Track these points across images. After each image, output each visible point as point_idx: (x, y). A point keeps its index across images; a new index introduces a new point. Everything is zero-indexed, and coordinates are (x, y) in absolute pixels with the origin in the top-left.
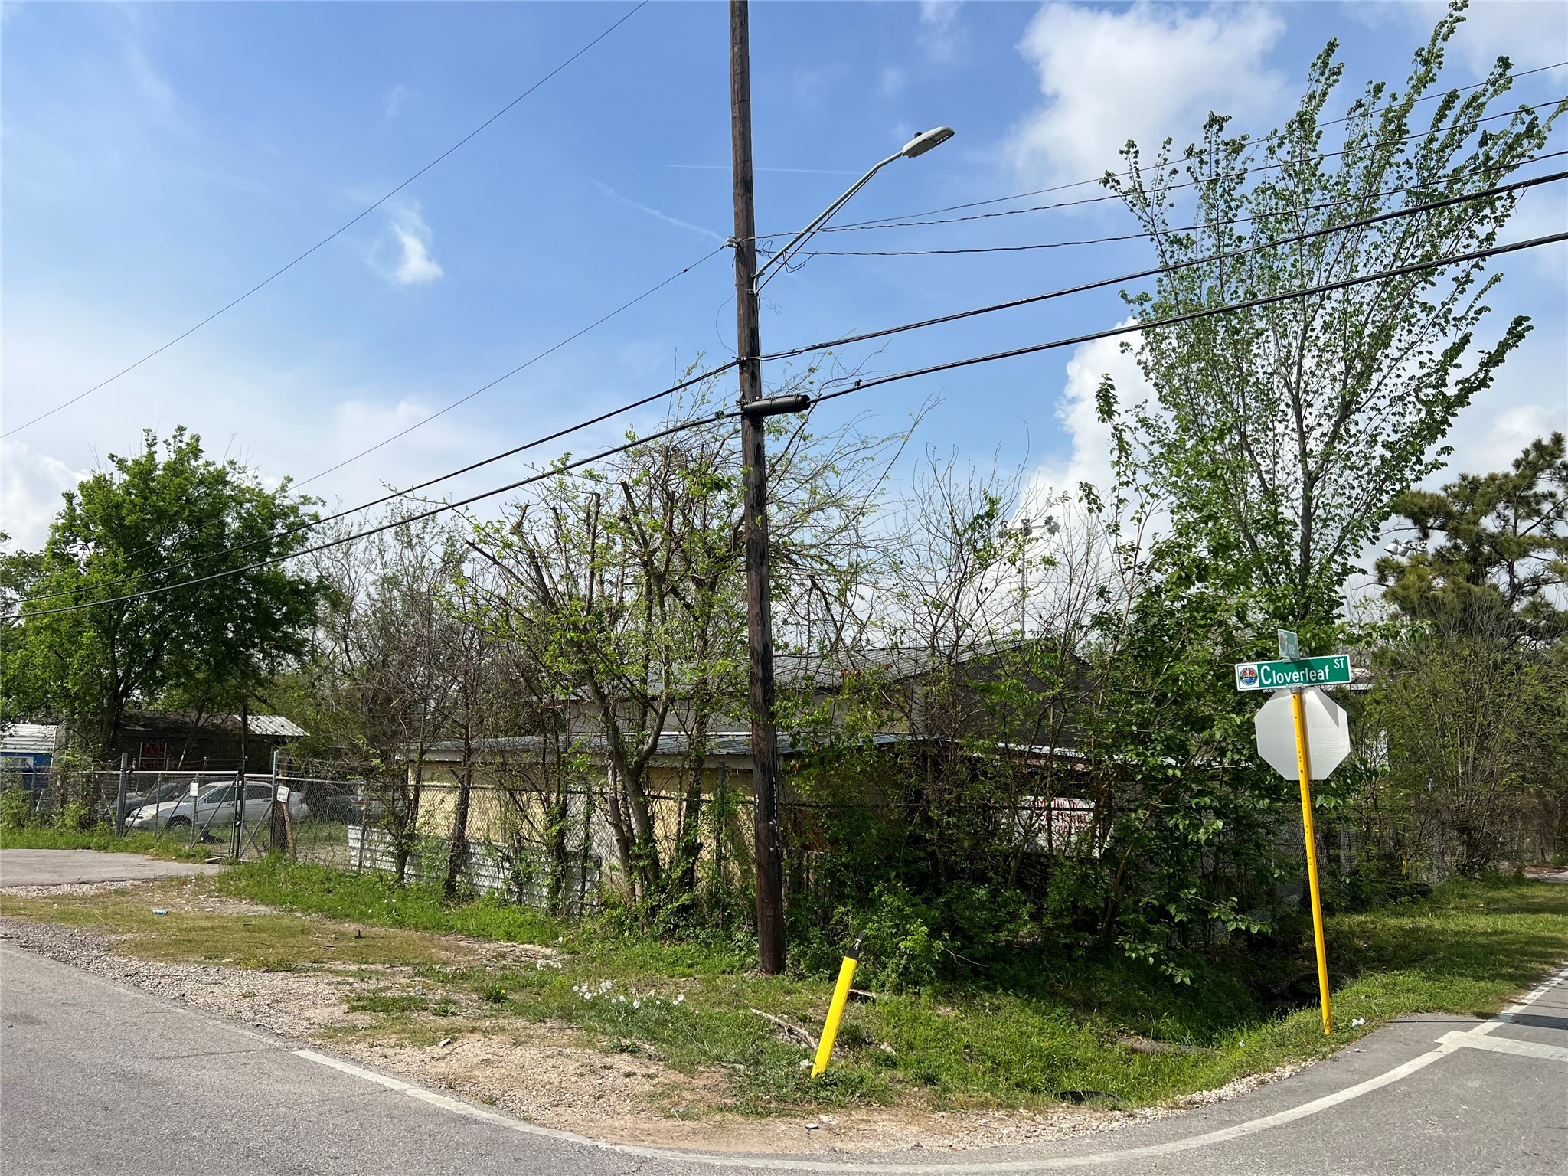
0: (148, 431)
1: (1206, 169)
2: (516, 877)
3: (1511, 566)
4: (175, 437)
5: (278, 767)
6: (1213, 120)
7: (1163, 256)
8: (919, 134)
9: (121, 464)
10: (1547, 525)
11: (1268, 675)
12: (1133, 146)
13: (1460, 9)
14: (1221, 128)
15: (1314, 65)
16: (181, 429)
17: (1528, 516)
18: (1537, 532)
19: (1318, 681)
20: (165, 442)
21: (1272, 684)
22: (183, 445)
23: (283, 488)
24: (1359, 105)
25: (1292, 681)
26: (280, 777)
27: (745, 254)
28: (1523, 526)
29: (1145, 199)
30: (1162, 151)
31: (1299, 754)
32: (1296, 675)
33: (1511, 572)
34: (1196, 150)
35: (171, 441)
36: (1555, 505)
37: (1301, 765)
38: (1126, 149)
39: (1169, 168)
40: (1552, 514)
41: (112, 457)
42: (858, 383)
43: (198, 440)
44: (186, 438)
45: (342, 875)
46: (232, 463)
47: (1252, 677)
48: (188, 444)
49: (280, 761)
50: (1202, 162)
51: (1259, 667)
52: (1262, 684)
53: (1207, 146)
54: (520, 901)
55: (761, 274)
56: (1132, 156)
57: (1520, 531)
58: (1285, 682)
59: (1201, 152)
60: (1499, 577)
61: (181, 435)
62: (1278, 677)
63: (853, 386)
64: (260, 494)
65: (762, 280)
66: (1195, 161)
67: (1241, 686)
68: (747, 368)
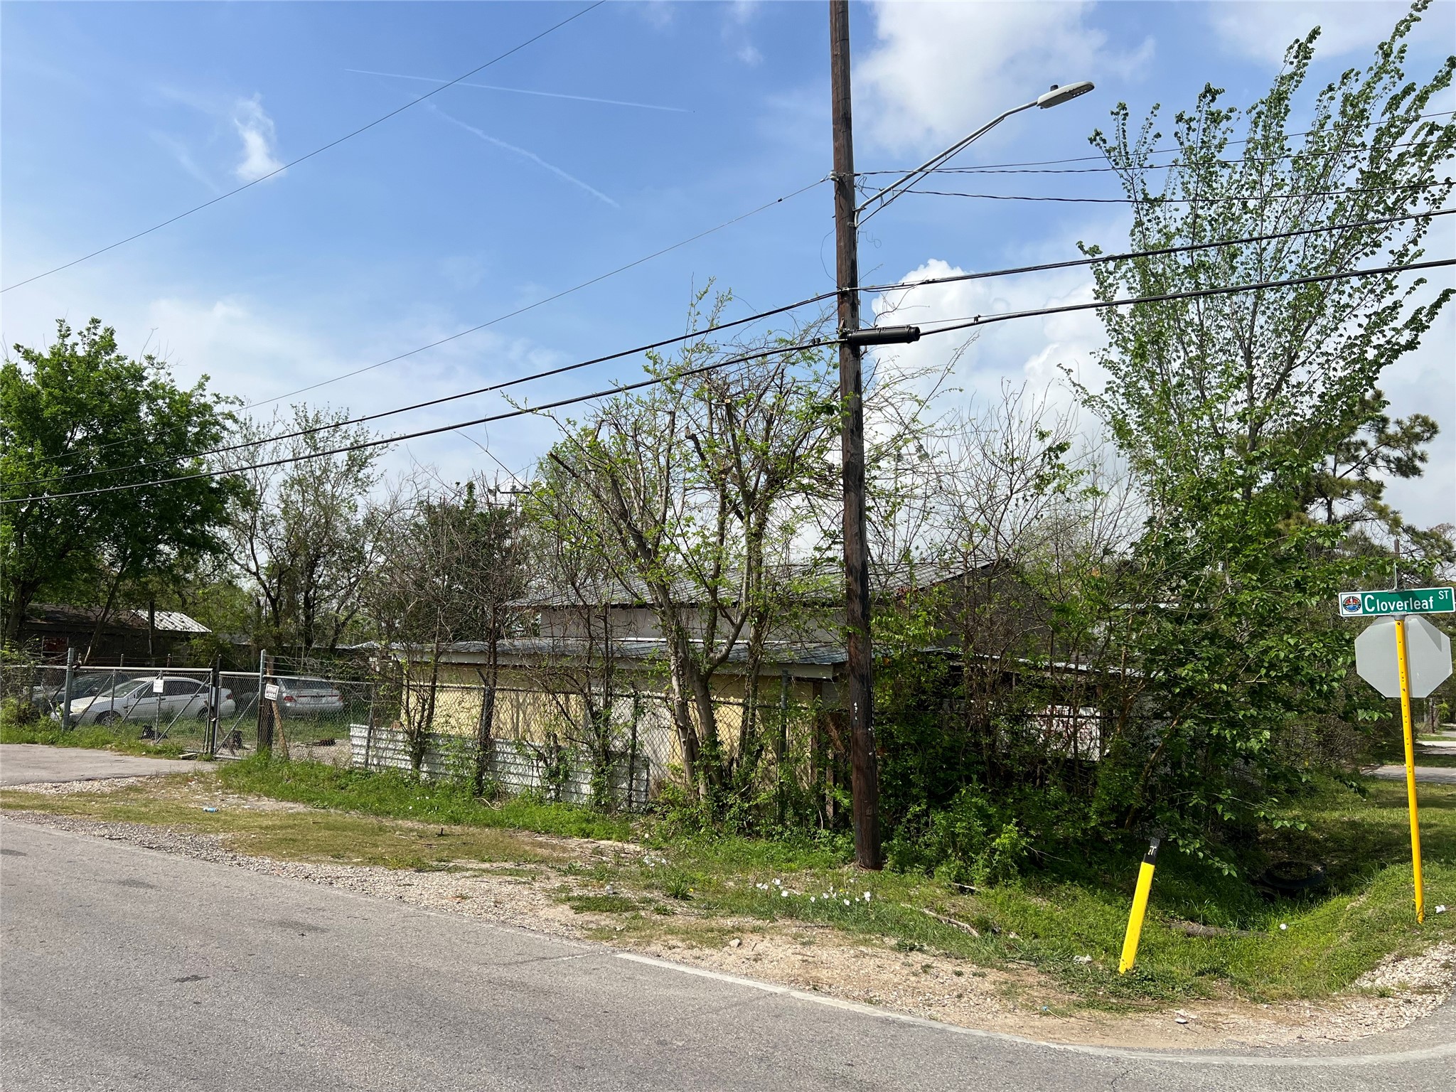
0: (61, 322)
1: (1193, 136)
2: (553, 774)
3: (1329, 503)
4: (89, 329)
5: (265, 665)
6: (1208, 90)
7: (1138, 213)
8: (1056, 87)
9: (28, 355)
10: (1362, 470)
11: (1371, 603)
12: (1124, 108)
13: (1419, 10)
14: (1213, 100)
15: (1291, 47)
16: (95, 322)
17: (1348, 461)
18: (1353, 476)
19: (1422, 610)
20: (80, 334)
21: (1375, 611)
22: (97, 338)
23: (201, 386)
24: (1331, 89)
25: (1396, 609)
26: (268, 675)
27: (844, 187)
28: (1341, 470)
29: (1128, 159)
30: (1149, 116)
31: (1401, 675)
32: (1400, 604)
33: (1330, 510)
34: (1186, 117)
35: (86, 333)
36: (1369, 452)
37: (1403, 685)
38: (1116, 110)
39: (1153, 132)
40: (1366, 460)
41: (18, 347)
42: (976, 319)
43: (112, 334)
44: (100, 331)
45: (350, 772)
46: (150, 358)
47: (1357, 604)
48: (102, 337)
49: (266, 659)
50: (1189, 129)
51: (1363, 596)
52: (1365, 611)
53: (1197, 116)
54: (557, 799)
55: (863, 208)
56: (1121, 117)
57: (1338, 475)
58: (1389, 610)
59: (1191, 120)
60: (1318, 512)
61: (95, 328)
62: (1383, 605)
63: (972, 321)
64: (173, 392)
65: (862, 216)
66: (1183, 126)
67: (1345, 613)
68: (848, 298)
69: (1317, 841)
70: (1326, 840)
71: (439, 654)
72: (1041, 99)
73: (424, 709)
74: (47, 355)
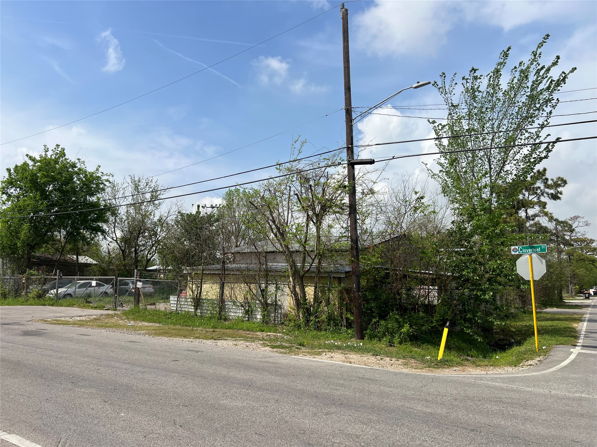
0: (45, 146)
1: (468, 84)
2: (247, 312)
3: (526, 210)
4: (55, 149)
5: (137, 275)
6: (473, 69)
7: (450, 110)
8: (419, 82)
9: (31, 158)
10: (538, 197)
11: (521, 250)
12: (444, 74)
13: (546, 39)
14: (475, 72)
15: (501, 53)
16: (58, 146)
17: (533, 194)
18: (535, 200)
19: (536, 252)
20: (52, 150)
21: (522, 252)
22: (58, 152)
23: (97, 170)
24: (515, 68)
25: (529, 252)
26: (138, 279)
27: (349, 112)
29: (446, 92)
30: (453, 77)
31: (531, 273)
32: (530, 250)
33: (526, 212)
34: (466, 78)
35: (54, 150)
36: (541, 191)
37: (531, 276)
38: (441, 75)
39: (454, 82)
40: (540, 194)
41: (27, 155)
42: (393, 157)
43: (64, 150)
44: (59, 149)
45: (171, 313)
46: (79, 159)
47: (517, 250)
48: (60, 151)
49: (137, 273)
50: (467, 82)
51: (519, 247)
52: (519, 252)
53: (470, 78)
54: (248, 320)
55: (355, 119)
56: (443, 77)
57: (530, 199)
58: (527, 252)
59: (467, 79)
60: (522, 214)
61: (58, 148)
62: (524, 250)
64: (86, 172)
65: (355, 121)
66: (465, 81)
67: (513, 253)
68: (350, 150)
69: (513, 332)
70: (516, 331)
71: (203, 270)
72: (414, 86)
73: (198, 290)
74: (38, 158)
